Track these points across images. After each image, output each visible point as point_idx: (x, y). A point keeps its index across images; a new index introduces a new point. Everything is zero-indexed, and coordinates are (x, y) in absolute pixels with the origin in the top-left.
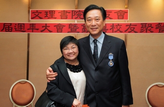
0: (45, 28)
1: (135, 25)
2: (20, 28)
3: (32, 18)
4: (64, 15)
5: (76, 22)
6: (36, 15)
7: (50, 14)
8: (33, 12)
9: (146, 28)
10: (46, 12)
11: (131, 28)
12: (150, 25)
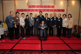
0: (33, 10)
1: (56, 10)
2: (25, 10)
3: (29, 8)
4: (38, 6)
5: (41, 8)
6: (30, 7)
7: (34, 6)
8: (29, 6)
9: (59, 10)
10: (33, 6)
11: (55, 10)
12: (60, 10)
